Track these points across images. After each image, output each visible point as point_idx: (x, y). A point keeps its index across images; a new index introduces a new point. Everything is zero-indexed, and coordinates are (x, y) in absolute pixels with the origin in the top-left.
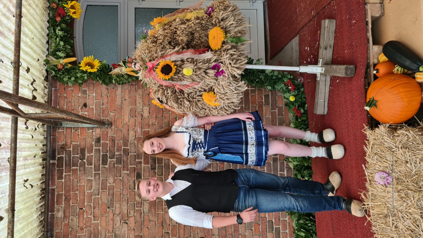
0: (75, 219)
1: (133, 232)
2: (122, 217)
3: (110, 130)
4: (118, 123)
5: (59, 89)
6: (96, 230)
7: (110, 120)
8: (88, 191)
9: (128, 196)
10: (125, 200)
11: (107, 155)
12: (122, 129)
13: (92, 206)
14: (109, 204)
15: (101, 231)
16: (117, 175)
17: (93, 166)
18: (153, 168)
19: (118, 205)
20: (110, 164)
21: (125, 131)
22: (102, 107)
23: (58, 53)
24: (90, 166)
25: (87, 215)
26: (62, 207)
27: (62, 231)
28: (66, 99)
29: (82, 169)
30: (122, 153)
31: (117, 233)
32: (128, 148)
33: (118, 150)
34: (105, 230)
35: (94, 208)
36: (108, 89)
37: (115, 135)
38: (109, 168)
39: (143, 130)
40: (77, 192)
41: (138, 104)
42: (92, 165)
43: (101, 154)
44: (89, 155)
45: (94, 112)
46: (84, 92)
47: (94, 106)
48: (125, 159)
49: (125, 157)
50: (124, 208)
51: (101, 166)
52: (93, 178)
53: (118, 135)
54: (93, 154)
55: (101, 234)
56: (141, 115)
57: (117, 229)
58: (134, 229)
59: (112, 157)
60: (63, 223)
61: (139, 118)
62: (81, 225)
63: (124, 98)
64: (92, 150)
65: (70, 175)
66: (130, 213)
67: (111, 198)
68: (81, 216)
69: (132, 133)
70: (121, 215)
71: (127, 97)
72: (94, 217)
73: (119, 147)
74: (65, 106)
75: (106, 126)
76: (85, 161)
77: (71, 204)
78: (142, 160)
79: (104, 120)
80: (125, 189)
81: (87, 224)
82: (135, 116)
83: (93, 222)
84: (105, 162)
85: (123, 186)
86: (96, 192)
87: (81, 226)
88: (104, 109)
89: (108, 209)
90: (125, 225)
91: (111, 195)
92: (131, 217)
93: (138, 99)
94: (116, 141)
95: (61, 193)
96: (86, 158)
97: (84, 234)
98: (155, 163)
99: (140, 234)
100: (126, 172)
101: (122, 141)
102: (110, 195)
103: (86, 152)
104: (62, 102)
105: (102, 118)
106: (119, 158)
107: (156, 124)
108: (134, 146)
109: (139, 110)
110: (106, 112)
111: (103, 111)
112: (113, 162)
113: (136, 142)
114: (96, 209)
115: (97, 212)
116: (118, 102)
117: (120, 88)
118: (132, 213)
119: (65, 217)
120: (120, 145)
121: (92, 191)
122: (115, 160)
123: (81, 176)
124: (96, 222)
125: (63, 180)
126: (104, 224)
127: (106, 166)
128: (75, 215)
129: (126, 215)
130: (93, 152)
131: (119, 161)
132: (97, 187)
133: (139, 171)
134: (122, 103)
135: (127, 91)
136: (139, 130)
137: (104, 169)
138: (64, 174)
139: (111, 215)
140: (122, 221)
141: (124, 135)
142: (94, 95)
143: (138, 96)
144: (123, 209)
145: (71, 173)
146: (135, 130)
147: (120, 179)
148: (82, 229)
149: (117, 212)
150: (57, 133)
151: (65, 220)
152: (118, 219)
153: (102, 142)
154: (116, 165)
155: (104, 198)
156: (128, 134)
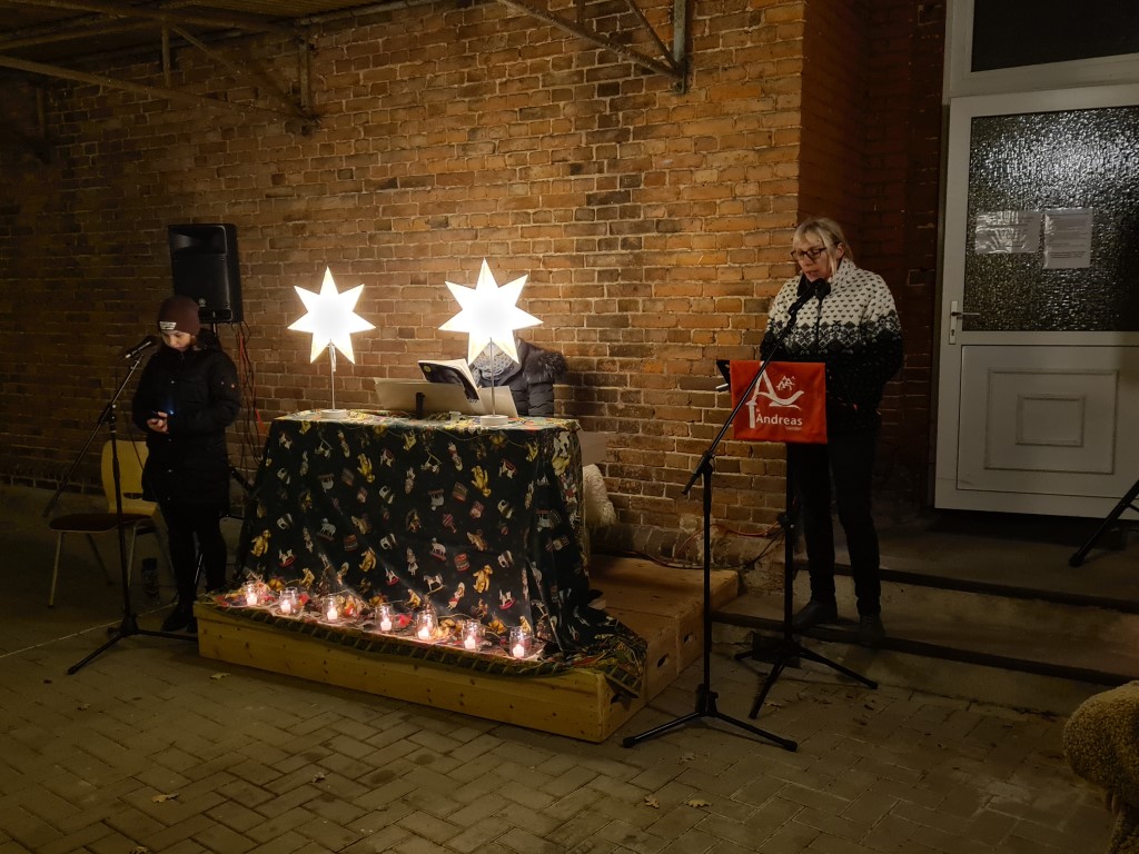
0: (503, 44)
2: (503, 142)
3: (667, 94)
4: (684, 111)
6: (484, 90)
7: (690, 90)
8: (551, 61)
11: (618, 93)
12: (670, 122)
13: (525, 76)
14: (527, 110)
15: (482, 100)
16: (578, 122)
17: (597, 66)
18: (590, 200)
20: (600, 102)
21: (665, 128)
22: (720, 67)
24: (596, 59)
25: (510, 67)
27: (484, 21)
30: (620, 127)
32: (631, 141)
33: (626, 118)
34: (484, 108)
35: (521, 81)
37: (657, 106)
38: (591, 102)
39: (667, 171)
40: (549, 39)
41: (723, 155)
42: (599, 64)
43: (620, 81)
45: (709, 51)
47: (723, 49)
48: (610, 135)
49: (613, 135)
51: (596, 83)
52: (573, 69)
53: (657, 114)
54: (621, 62)
55: (477, 101)
56: (699, 163)
57: (483, 134)
58: (482, 168)
59: (614, 107)
61: (692, 159)
62: (493, 58)
64: (629, 59)
66: (510, 156)
67: (537, 113)
68: (508, 56)
69: (660, 145)
70: (509, 138)
71: (741, 126)
72: (506, 82)
73: (633, 119)
77: (528, 31)
78: (606, 174)
79: (690, 77)
80: (552, 143)
81: (494, 70)
82: (698, 148)
83: (498, 81)
84: (604, 90)
85: (557, 136)
86: (549, 80)
88: (715, 74)
89: (517, 109)
90: (491, 149)
91: (542, 113)
92: (504, 160)
93: (736, 153)
94: (644, 111)
97: (479, 67)
98: (601, 203)
100: (584, 140)
101: (645, 123)
102: (542, 110)
105: (695, 72)
106: (612, 120)
109: (710, 158)
110: (707, 79)
111: (710, 73)
112: (602, 110)
113: (643, 157)
114: (520, 85)
115: (514, 88)
120: (637, 120)
121: (551, 70)
122: (608, 113)
124: (498, 88)
126: (493, 105)
127: (596, 94)
128: (510, 42)
129: (507, 150)
130: (625, 62)
131: (605, 122)
132: (558, 81)
133: (585, 170)
134: (727, 115)
135: (755, 125)
136: (667, 161)
137: (591, 90)
139: (507, 119)
140: (497, 142)
141: (657, 127)
143: (742, 152)
144: (517, 142)
146: (667, 154)
147: (570, 129)
148: (486, 61)
149: (513, 131)
152: (502, 133)
153: (646, 78)
154: (597, 116)
155: (538, 99)
156: (659, 138)
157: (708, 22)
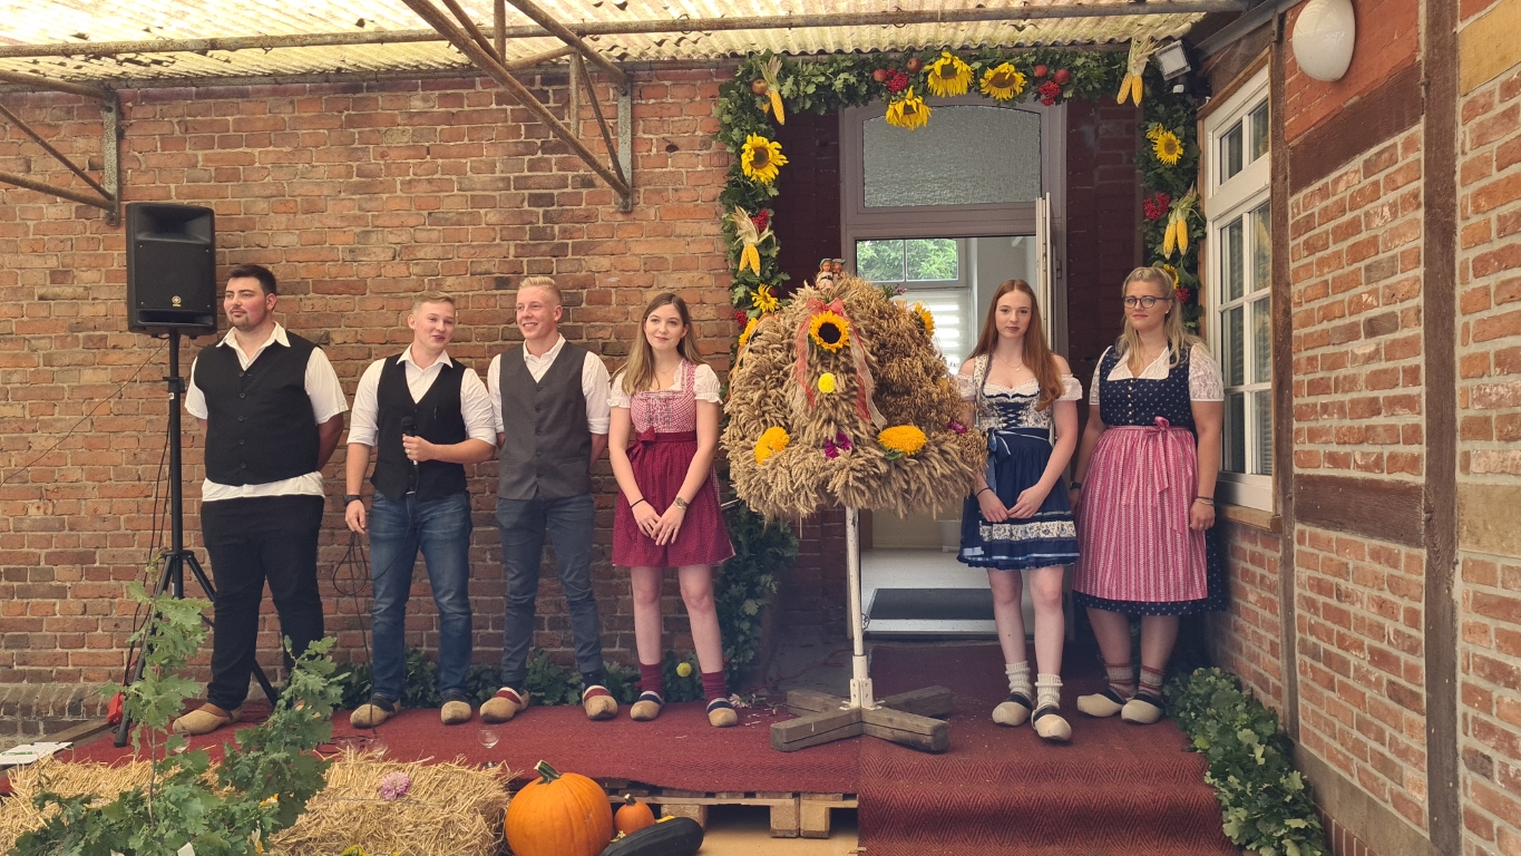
0: (406, 139)
1: (373, 273)
2: (407, 247)
3: (612, 210)
4: (630, 228)
5: (713, 82)
6: (381, 188)
7: (637, 208)
8: (469, 164)
9: (456, 259)
10: (448, 253)
11: (553, 205)
12: (615, 238)
13: (435, 177)
14: (438, 215)
15: (377, 199)
16: (504, 232)
17: (526, 173)
19: (434, 235)
20: (532, 213)
21: (610, 245)
22: (670, 188)
23: (790, 80)
24: (525, 166)
25: (415, 165)
26: (433, 107)
27: (380, 111)
28: (688, 100)
29: (521, 148)
30: (556, 241)
31: (374, 237)
32: (570, 256)
33: (564, 231)
34: (380, 209)
35: (429, 181)
36: (714, 200)
37: (600, 222)
38: (521, 212)
39: (613, 290)
40: (466, 140)
41: (676, 276)
42: (529, 171)
43: (556, 192)
44: (553, 162)
45: (657, 170)
46: (705, 144)
47: (673, 169)
48: (544, 248)
49: (548, 249)
50: (429, 249)
51: (526, 192)
52: (498, 174)
53: (600, 230)
54: (555, 171)
55: (371, 199)
56: (649, 283)
57: (380, 237)
58: (380, 276)
59: (548, 218)
60: (397, 112)
61: (641, 279)
62: (393, 154)
63: (693, 241)
64: (564, 170)
65: (506, 121)
66: (417, 264)
67: (451, 218)
68: (413, 153)
69: (605, 262)
70: (413, 243)
71: (694, 248)
72: (410, 181)
73: (571, 233)
74: (670, 101)
75: (621, 200)
76: (539, 154)
77: (439, 128)
79: (636, 195)
80: (473, 252)
81: (393, 166)
82: (648, 267)
83: (399, 179)
84: (536, 200)
85: (478, 246)
86: (466, 183)
87: (390, 152)
88: (665, 194)
89: (425, 213)
90: (390, 254)
91: (458, 220)
92: (408, 268)
93: (689, 275)
94: (585, 226)
95: (466, 102)
96: (546, 156)
97: (373, 161)
99: (368, 291)
100: (512, 251)
101: (585, 239)
102: (458, 216)
103: (559, 156)
104: (679, 91)
105: (642, 190)
106: (546, 234)
107: (626, 323)
108: (574, 269)
109: (662, 278)
110: (656, 198)
111: (659, 192)
112: (534, 221)
113: (584, 273)
114: (428, 186)
115: (422, 189)
116: (682, 227)
117: (716, 229)
118: (415, 270)
119: (411, 115)
120: (576, 235)
121: (469, 174)
122: (541, 224)
123: (503, 147)
124: (399, 187)
125: (494, 106)
126: (393, 205)
127: (526, 204)
128: (415, 138)
129: (412, 257)
130: (560, 173)
131: (538, 234)
132: (478, 186)
134: (679, 236)
135: (709, 248)
136: (613, 280)
137: (520, 199)
138: (509, 107)
139: (412, 221)
140: (398, 248)
141: (600, 244)
142: (700, 168)
143: (696, 275)
144: (425, 249)
145: (510, 123)
146: (613, 271)
147: (494, 239)
148: (383, 156)
149: (421, 235)
150: (604, 85)
151: (405, 116)
152: (404, 238)
153: (584, 191)
154: (528, 227)
155: (453, 204)
156: (603, 255)
157: (654, 141)
